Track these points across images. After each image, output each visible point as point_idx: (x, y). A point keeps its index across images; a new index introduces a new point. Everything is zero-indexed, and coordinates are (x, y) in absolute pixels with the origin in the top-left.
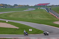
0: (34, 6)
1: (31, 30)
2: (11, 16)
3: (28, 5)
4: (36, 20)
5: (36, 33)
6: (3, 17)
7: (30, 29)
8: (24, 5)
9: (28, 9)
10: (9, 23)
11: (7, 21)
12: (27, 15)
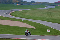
0: (54, 3)
1: (50, 31)
2: (27, 14)
3: (47, 2)
4: (55, 19)
5: (54, 34)
6: (18, 15)
7: (48, 30)
8: (43, 2)
9: (47, 7)
10: (24, 22)
11: (22, 20)
12: (46, 13)
